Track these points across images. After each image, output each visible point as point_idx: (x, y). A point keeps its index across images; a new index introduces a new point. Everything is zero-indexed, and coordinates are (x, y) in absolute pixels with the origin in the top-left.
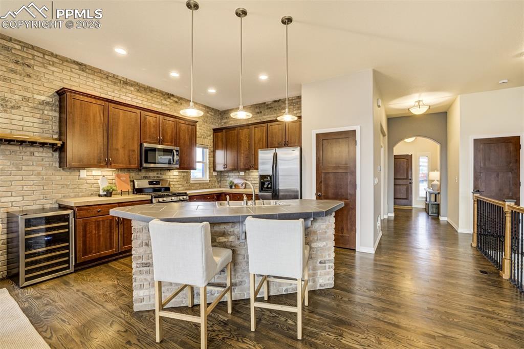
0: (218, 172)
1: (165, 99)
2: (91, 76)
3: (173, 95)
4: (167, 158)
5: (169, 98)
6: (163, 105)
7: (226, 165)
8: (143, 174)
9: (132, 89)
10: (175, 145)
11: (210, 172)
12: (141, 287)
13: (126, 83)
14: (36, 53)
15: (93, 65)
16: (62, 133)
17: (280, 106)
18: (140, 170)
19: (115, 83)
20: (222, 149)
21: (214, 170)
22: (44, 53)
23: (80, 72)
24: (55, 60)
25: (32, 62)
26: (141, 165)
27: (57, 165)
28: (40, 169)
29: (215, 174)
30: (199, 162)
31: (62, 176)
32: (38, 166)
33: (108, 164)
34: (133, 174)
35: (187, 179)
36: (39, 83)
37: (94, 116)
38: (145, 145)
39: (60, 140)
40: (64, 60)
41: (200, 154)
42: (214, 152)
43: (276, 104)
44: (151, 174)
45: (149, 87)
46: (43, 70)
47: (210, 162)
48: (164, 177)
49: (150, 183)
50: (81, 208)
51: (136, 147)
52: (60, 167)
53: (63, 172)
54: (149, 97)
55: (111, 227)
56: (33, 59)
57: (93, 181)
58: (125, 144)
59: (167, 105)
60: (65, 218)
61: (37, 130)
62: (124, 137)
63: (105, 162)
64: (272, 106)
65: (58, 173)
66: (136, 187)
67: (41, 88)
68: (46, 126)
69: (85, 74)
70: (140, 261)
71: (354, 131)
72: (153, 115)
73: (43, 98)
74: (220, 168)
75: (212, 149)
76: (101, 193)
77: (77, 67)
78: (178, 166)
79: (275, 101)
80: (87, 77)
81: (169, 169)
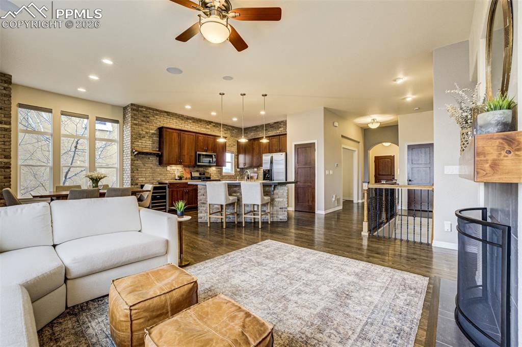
0: (240, 168)
1: (208, 125)
2: (172, 118)
3: (212, 122)
4: (208, 159)
5: (210, 124)
6: (207, 128)
7: (245, 164)
8: (196, 169)
9: (191, 121)
10: (214, 152)
11: (235, 169)
12: (201, 213)
13: (188, 118)
14: (151, 111)
15: (173, 112)
16: (161, 148)
17: (278, 126)
18: (194, 167)
19: (182, 120)
20: (242, 154)
21: (238, 168)
22: (153, 110)
23: (167, 116)
24: (158, 112)
25: (149, 115)
26: (196, 163)
27: (158, 164)
28: (152, 165)
29: (238, 170)
30: (228, 162)
31: (159, 169)
32: (151, 164)
33: (180, 163)
34: (191, 169)
35: (221, 172)
36: (152, 124)
37: (175, 139)
38: (198, 153)
39: (159, 151)
40: (161, 112)
41: (229, 157)
42: (238, 155)
43: (276, 124)
44: (201, 169)
45: (199, 119)
46: (153, 118)
47: (235, 162)
48: (207, 171)
49: (200, 174)
50: (171, 184)
51: (193, 154)
52: (159, 164)
53: (160, 167)
54: (200, 125)
55: (183, 194)
56: (150, 114)
57: (173, 172)
58: (188, 153)
59: (209, 128)
60: (164, 188)
61: (151, 147)
62: (188, 149)
63: (179, 162)
64: (274, 125)
65: (158, 168)
66: (193, 176)
67: (153, 127)
68: (154, 145)
69: (169, 117)
70: (201, 202)
71: (314, 143)
72: (202, 135)
73: (153, 131)
74: (241, 166)
75: (236, 154)
76: (177, 178)
77: (166, 114)
78: (215, 164)
79: (275, 123)
80: (170, 118)
81: (210, 166)
